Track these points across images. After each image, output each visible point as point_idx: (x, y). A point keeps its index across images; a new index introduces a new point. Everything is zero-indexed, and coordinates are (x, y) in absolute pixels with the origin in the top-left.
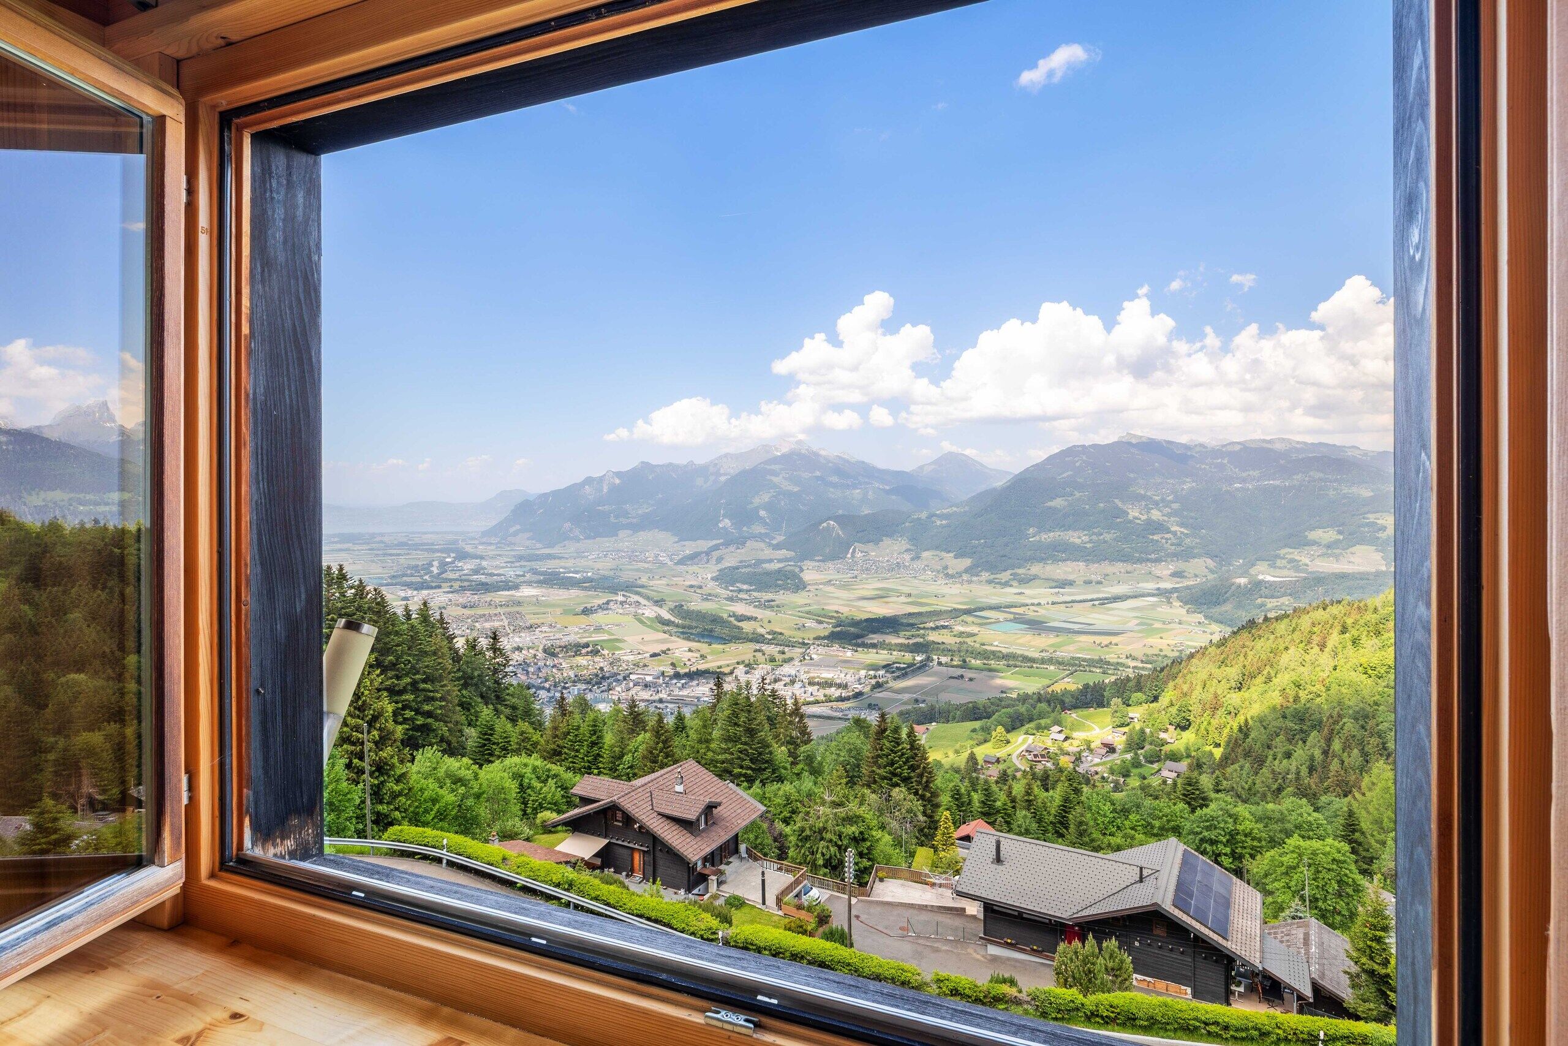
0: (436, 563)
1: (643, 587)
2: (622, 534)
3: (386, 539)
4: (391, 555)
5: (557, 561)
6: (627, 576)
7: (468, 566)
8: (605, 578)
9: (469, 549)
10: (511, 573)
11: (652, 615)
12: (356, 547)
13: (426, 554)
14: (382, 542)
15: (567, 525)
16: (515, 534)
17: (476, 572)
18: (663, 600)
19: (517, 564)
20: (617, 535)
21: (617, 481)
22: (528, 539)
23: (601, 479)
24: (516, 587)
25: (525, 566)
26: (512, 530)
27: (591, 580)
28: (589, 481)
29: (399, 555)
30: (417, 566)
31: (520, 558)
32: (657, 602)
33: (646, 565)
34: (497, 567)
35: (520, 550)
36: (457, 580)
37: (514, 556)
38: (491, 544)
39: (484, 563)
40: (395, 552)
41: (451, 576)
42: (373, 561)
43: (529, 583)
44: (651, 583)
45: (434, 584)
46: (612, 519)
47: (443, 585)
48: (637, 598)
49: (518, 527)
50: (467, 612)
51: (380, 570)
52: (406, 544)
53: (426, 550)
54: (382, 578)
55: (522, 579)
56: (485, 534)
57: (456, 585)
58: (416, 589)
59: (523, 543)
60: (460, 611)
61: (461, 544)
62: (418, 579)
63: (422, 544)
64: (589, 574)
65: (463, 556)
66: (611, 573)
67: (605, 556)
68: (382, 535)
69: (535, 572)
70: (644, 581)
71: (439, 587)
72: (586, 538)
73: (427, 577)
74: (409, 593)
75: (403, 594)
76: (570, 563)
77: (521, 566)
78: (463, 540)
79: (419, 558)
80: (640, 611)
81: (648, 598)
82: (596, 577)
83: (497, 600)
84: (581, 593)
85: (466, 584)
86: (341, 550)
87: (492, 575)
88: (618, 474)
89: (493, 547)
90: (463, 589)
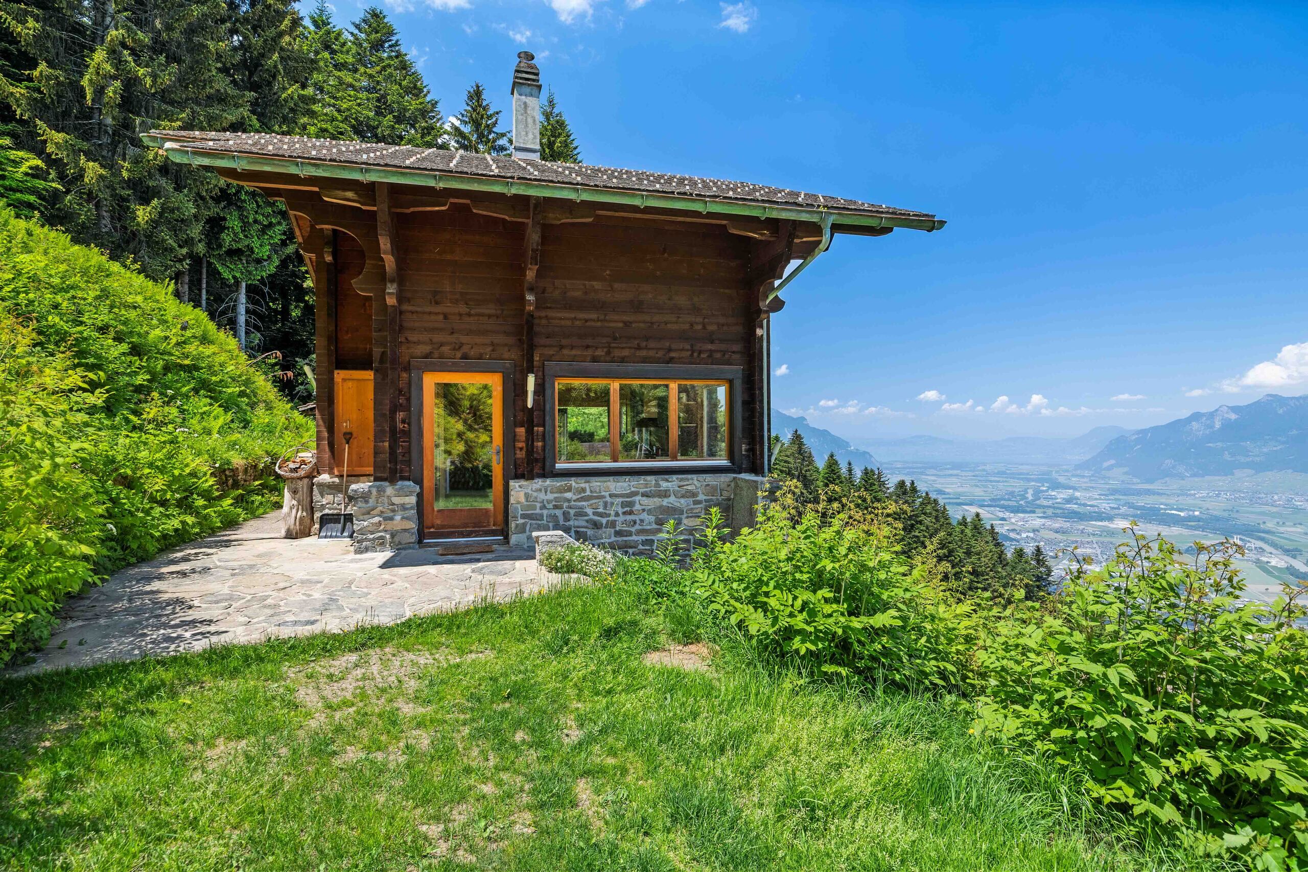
0: (1030, 492)
1: (1268, 532)
2: (1238, 473)
3: (987, 467)
4: (991, 481)
5: (1156, 497)
6: (1247, 518)
7: (1061, 495)
8: (1217, 519)
9: (1062, 480)
10: (1105, 506)
11: (1282, 565)
12: (963, 474)
13: (1022, 483)
14: (984, 470)
15: (1169, 462)
16: (1109, 468)
17: (1069, 501)
18: (1296, 550)
19: (1112, 497)
20: (1233, 474)
21: (1233, 416)
22: (1126, 473)
23: (1212, 415)
24: (1110, 519)
25: (1120, 500)
26: (1106, 465)
27: (1198, 519)
28: (1196, 416)
29: (998, 482)
30: (1013, 492)
31: (1114, 492)
32: (1288, 551)
33: (1274, 509)
34: (1090, 498)
35: (1114, 483)
36: (1049, 507)
37: (1109, 490)
38: (1083, 477)
39: (1078, 494)
40: (993, 479)
41: (1045, 503)
42: (977, 486)
43: (1124, 517)
44: (1282, 529)
45: (1028, 509)
46: (1227, 457)
47: (1037, 510)
48: (1260, 544)
49: (1113, 462)
50: (1059, 536)
51: (982, 494)
52: (1004, 473)
53: (1022, 479)
54: (984, 500)
55: (1116, 511)
56: (1078, 467)
57: (1050, 512)
58: (1012, 512)
59: (1118, 476)
60: (1053, 535)
61: (1054, 475)
62: (1014, 504)
63: (1021, 474)
64: (1197, 513)
65: (1056, 486)
66: (1226, 514)
67: (1218, 496)
68: (985, 464)
69: (1131, 506)
70: (1270, 525)
71: (1034, 512)
72: (1192, 476)
73: (1022, 502)
74: (1007, 515)
75: (1001, 515)
76: (1172, 501)
77: (1116, 499)
78: (1057, 472)
79: (1016, 486)
80: (1264, 559)
81: (1274, 545)
82: (1204, 517)
83: (1091, 530)
84: (1185, 532)
85: (1059, 511)
86: (951, 475)
87: (1085, 505)
88: (1234, 409)
89: (1085, 480)
90: (1056, 516)
